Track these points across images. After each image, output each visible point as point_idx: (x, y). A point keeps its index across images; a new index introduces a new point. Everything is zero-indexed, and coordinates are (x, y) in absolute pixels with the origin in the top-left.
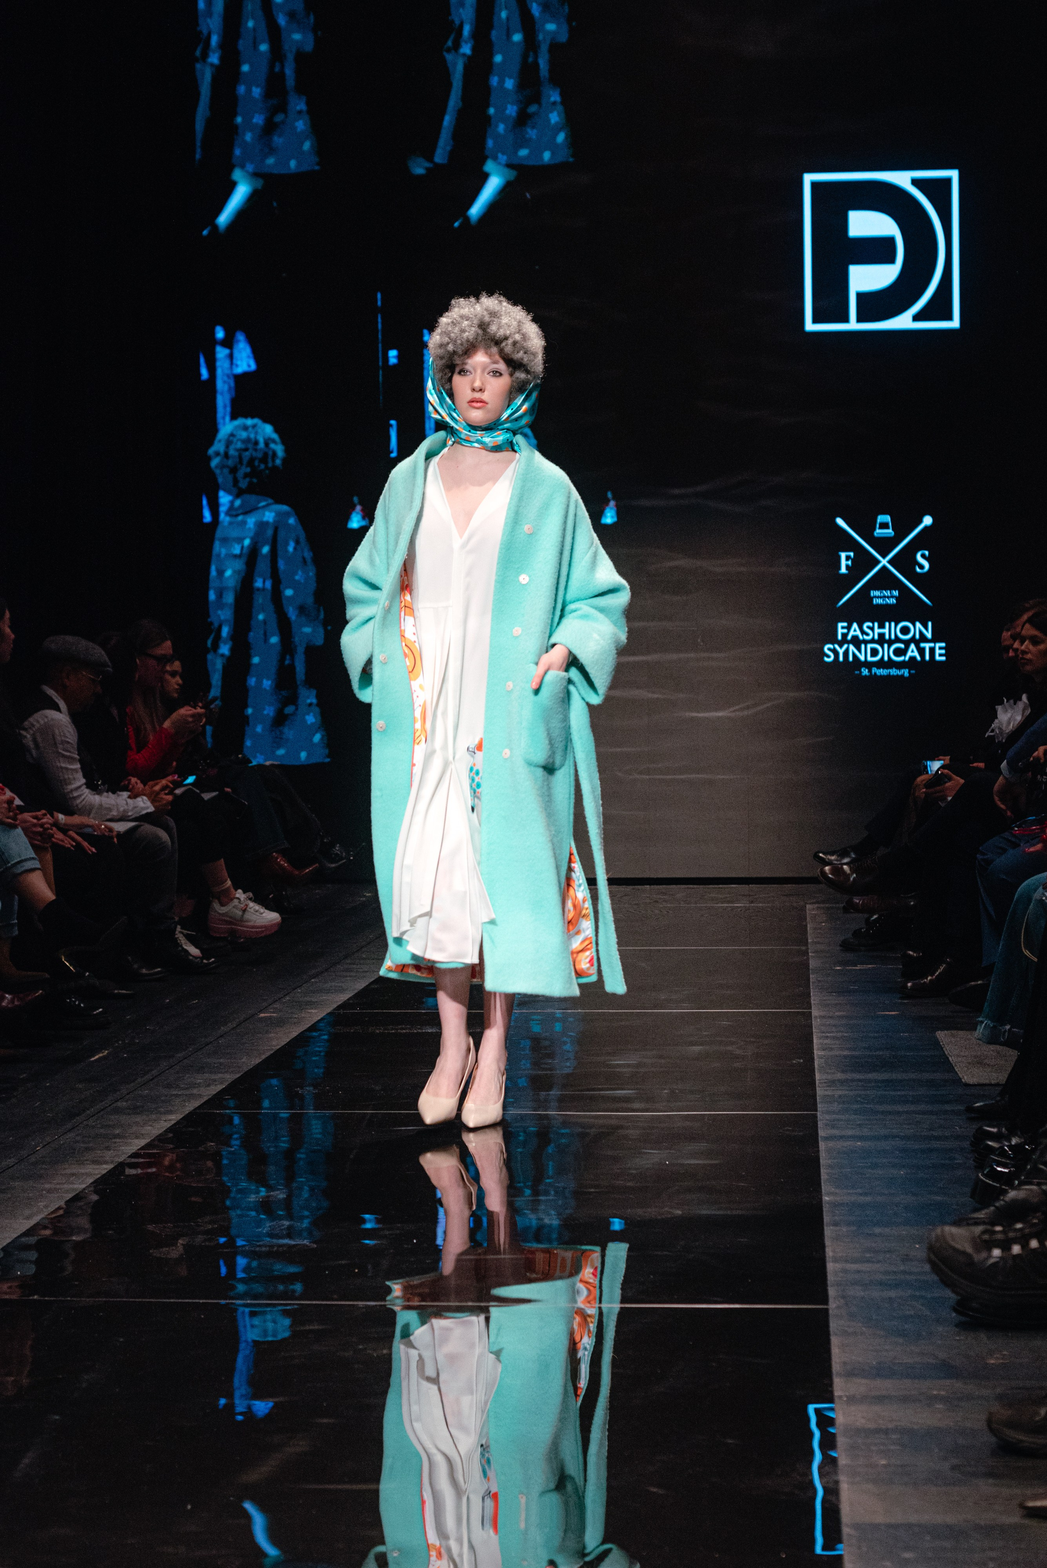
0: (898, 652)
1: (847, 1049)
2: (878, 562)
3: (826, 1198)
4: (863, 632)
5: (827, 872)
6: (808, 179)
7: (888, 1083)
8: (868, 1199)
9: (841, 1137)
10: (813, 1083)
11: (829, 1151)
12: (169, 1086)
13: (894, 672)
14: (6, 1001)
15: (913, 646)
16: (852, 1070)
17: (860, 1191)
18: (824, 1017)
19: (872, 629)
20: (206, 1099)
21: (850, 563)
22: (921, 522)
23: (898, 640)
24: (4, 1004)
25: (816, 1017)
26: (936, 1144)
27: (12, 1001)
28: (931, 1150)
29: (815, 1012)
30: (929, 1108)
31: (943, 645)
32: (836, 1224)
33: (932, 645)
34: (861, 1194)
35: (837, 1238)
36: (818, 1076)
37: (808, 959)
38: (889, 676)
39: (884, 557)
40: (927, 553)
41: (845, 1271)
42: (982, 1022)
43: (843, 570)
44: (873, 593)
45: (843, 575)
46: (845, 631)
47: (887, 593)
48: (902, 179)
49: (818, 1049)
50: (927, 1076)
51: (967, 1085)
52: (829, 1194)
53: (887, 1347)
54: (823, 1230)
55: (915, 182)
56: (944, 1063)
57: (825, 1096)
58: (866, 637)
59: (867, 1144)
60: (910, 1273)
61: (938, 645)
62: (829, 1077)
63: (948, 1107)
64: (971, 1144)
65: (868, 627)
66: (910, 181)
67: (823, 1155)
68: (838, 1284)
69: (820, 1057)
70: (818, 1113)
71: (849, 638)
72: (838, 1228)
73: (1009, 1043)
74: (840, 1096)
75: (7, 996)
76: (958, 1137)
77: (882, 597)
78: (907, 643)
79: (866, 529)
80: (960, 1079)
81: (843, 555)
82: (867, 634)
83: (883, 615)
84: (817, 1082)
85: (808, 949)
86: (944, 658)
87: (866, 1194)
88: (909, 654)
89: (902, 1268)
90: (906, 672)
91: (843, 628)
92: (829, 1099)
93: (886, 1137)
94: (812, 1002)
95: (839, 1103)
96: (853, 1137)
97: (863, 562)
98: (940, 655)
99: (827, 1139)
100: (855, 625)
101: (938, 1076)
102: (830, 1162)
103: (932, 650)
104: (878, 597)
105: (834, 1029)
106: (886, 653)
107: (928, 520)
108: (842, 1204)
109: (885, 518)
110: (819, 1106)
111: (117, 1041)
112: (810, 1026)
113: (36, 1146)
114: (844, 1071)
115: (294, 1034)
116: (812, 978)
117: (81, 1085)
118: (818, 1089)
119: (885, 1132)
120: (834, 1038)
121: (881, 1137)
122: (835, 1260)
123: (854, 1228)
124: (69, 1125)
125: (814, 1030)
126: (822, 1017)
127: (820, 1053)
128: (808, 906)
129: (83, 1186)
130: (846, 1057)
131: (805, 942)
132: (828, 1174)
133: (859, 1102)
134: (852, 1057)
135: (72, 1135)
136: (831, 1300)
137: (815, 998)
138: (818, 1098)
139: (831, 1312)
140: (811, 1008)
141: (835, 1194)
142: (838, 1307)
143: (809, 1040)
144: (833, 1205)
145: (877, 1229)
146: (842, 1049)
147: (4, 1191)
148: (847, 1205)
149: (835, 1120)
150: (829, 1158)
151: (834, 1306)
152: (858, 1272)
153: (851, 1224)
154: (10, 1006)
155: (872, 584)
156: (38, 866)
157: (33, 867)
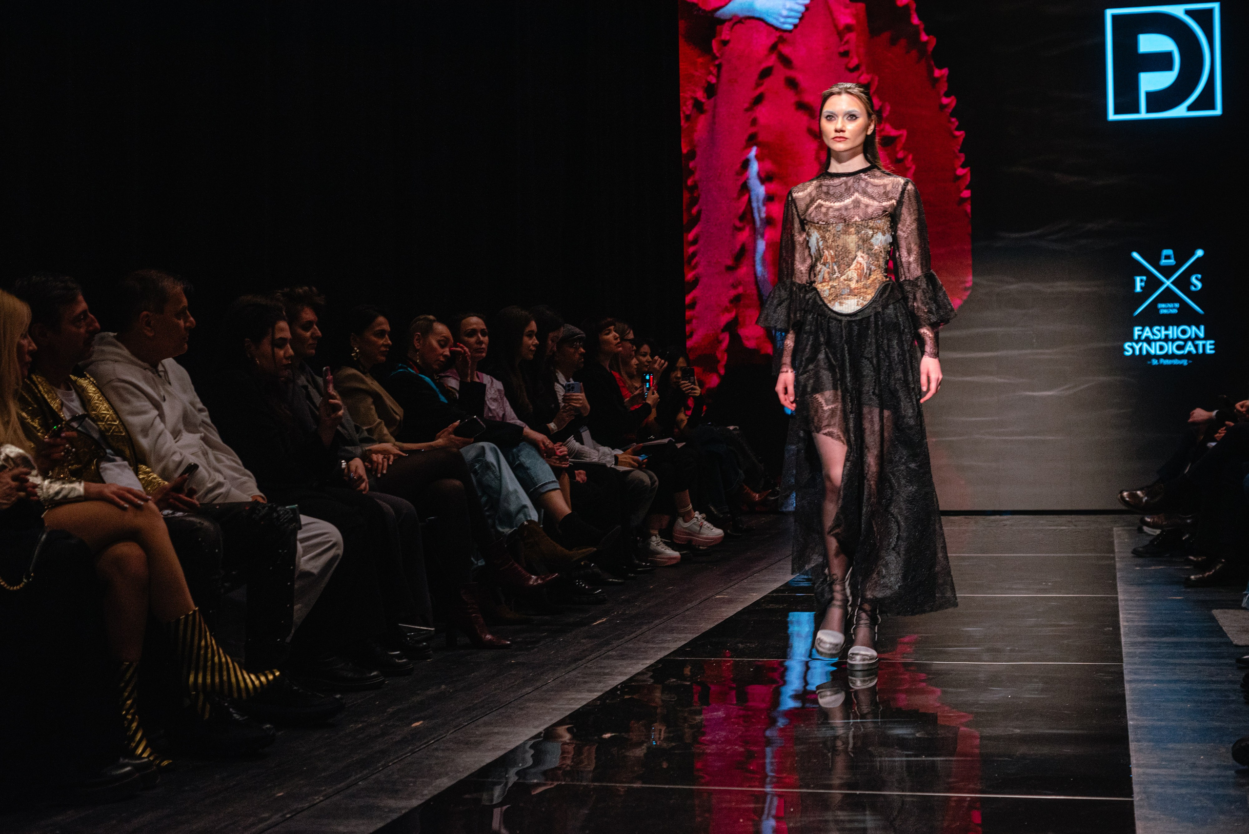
0: (1179, 348)
1: (1145, 621)
2: (1162, 283)
3: (1130, 723)
4: (1153, 334)
7: (1176, 645)
8: (1163, 723)
9: (1143, 681)
10: (1119, 643)
11: (1133, 690)
12: (648, 642)
13: (1176, 362)
14: (532, 580)
15: (1190, 343)
16: (1149, 636)
17: (1155, 718)
19: (1159, 331)
20: (672, 650)
21: (1143, 284)
22: (1193, 254)
23: (1178, 339)
24: (531, 583)
25: (1121, 600)
26: (1214, 686)
27: (536, 580)
28: (1211, 690)
29: (1121, 597)
30: (1209, 661)
31: (1212, 342)
32: (1138, 741)
33: (1204, 342)
34: (1158, 720)
35: (1140, 751)
36: (1123, 639)
37: (1115, 562)
38: (1172, 366)
39: (1168, 279)
40: (1199, 276)
41: (1145, 774)
43: (1138, 290)
44: (1160, 306)
45: (1138, 293)
46: (1140, 333)
47: (1170, 305)
49: (1124, 621)
50: (1205, 640)
51: (1237, 646)
52: (1132, 719)
53: (1180, 830)
54: (1128, 744)
56: (1219, 631)
57: (1129, 653)
58: (1156, 338)
59: (1161, 686)
60: (1197, 776)
61: (1209, 342)
62: (1132, 640)
63: (1222, 661)
64: (1241, 686)
65: (1157, 330)
67: (1127, 692)
68: (1140, 783)
69: (1125, 627)
70: (1124, 665)
71: (1143, 338)
72: (1140, 744)
74: (1141, 653)
75: (533, 576)
76: (1231, 682)
77: (1166, 309)
78: (1186, 341)
79: (1154, 261)
80: (1232, 642)
81: (1138, 279)
82: (1156, 335)
83: (1167, 321)
84: (1123, 643)
85: (1114, 556)
86: (1213, 352)
87: (1161, 720)
88: (1187, 349)
89: (1190, 773)
90: (1185, 362)
91: (1139, 331)
92: (1132, 655)
93: (1176, 681)
94: (1119, 590)
95: (1139, 657)
96: (1151, 681)
97: (1152, 284)
98: (1211, 349)
99: (1130, 682)
101: (1214, 640)
102: (1132, 697)
103: (1204, 346)
104: (1164, 308)
105: (1135, 608)
106: (1170, 348)
107: (1200, 253)
108: (1142, 728)
109: (1169, 252)
110: (1124, 659)
111: (613, 613)
112: (1117, 606)
113: (549, 679)
114: (1144, 636)
115: (740, 609)
116: (1118, 575)
117: (584, 641)
118: (1123, 648)
119: (1175, 677)
120: (1135, 614)
121: (1170, 682)
122: (1138, 766)
123: (1152, 744)
124: (573, 666)
125: (1120, 609)
126: (1126, 600)
127: (1125, 624)
128: (1115, 529)
129: (579, 707)
130: (1144, 626)
131: (1113, 552)
132: (1132, 706)
133: (1156, 657)
134: (1147, 626)
135: (574, 673)
136: (1135, 795)
137: (1120, 587)
138: (1123, 654)
139: (1135, 803)
140: (1117, 594)
141: (1137, 720)
142: (1141, 800)
143: (1116, 615)
144: (1137, 727)
145: (1170, 746)
146: (1141, 621)
147: (521, 709)
148: (1146, 728)
149: (1136, 669)
150: (1133, 695)
151: (1138, 799)
152: (1156, 775)
153: (1150, 741)
154: (535, 584)
155: (1159, 299)
156: (558, 487)
157: (554, 487)
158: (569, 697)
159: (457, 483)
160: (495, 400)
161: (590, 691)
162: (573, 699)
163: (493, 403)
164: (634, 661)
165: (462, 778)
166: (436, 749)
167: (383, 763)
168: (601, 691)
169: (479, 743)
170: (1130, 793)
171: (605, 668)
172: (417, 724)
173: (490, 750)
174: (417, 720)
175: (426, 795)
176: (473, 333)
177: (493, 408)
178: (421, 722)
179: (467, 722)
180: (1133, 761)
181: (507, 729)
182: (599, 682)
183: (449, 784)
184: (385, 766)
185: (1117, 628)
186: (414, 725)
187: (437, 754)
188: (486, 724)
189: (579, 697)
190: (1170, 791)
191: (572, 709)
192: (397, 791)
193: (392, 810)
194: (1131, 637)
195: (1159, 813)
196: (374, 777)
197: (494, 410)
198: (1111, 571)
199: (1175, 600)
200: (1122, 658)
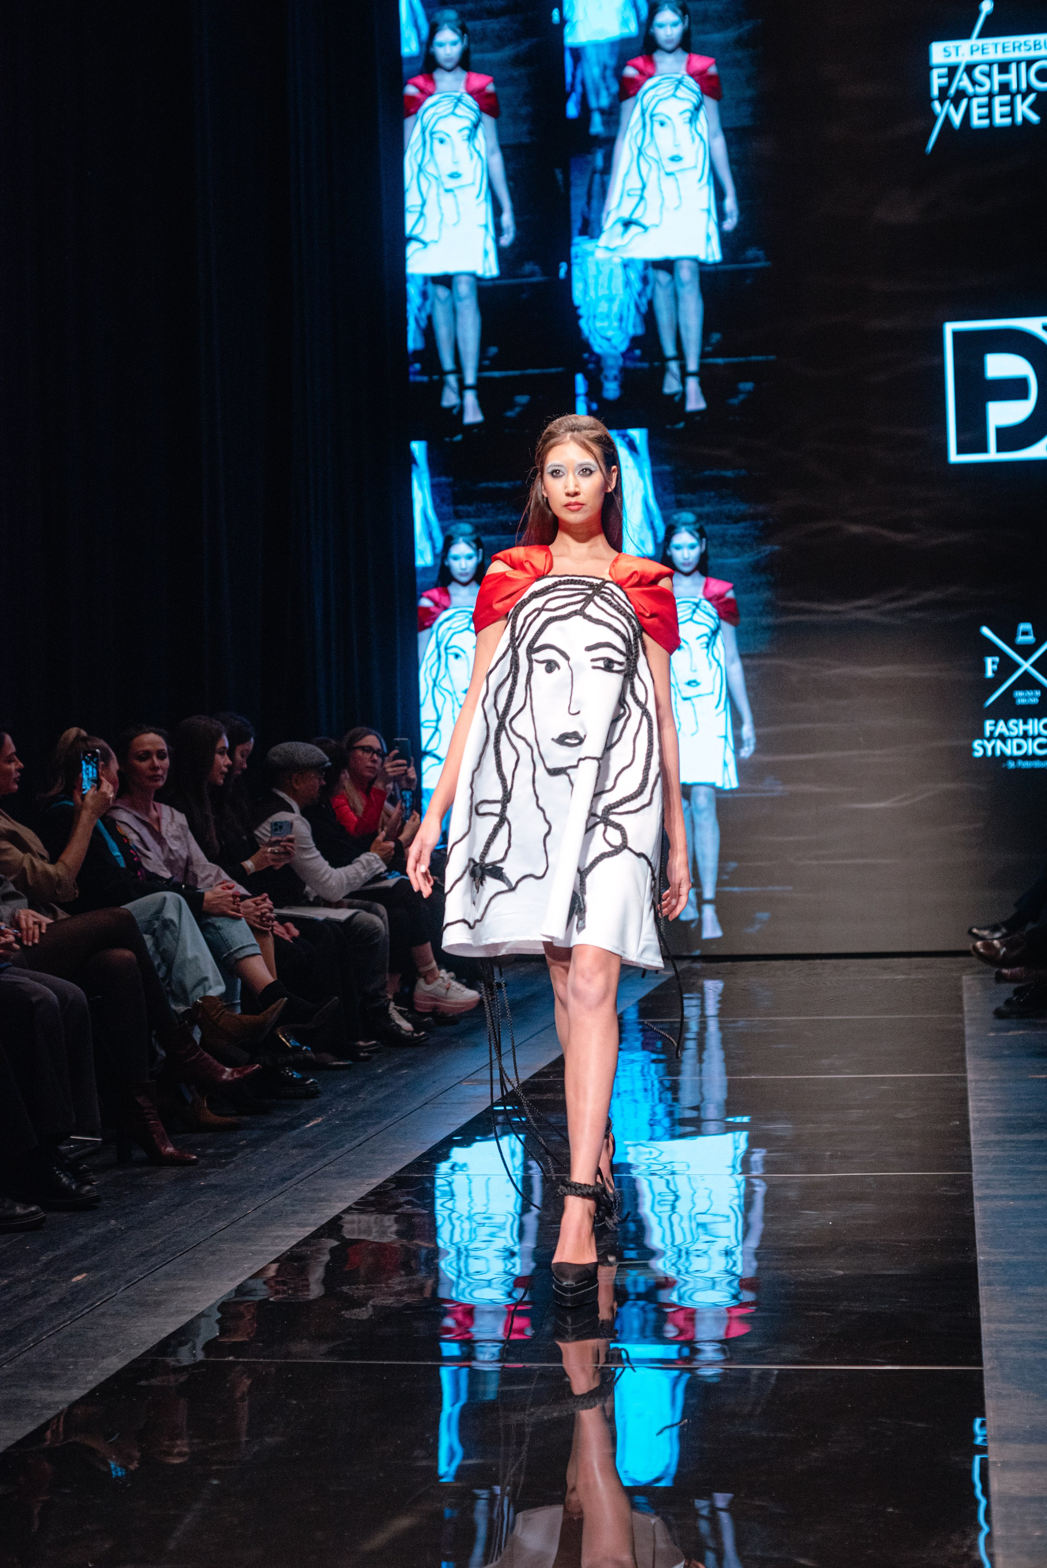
1: (1001, 1111)
3: (980, 1258)
5: (979, 946)
8: (1021, 1258)
9: (996, 1197)
10: (969, 1143)
11: (984, 1210)
12: (373, 1152)
14: (226, 1074)
16: (1006, 1131)
17: (1012, 1250)
20: (407, 1163)
24: (224, 1077)
25: (972, 1081)
27: (232, 1074)
29: (971, 1075)
32: (990, 1283)
34: (1014, 1254)
35: (992, 1297)
36: (973, 1138)
37: (964, 1025)
38: (1034, 769)
41: (998, 1330)
49: (974, 1110)
52: (983, 1253)
54: (977, 1289)
57: (979, 1156)
59: (1019, 1204)
62: (984, 1138)
67: (977, 1214)
68: (993, 1344)
69: (976, 1120)
70: (974, 1174)
72: (993, 1287)
74: (994, 1157)
75: (227, 1069)
79: (1010, 637)
84: (973, 1144)
85: (963, 1017)
87: (1018, 1254)
92: (984, 1160)
93: (1037, 1197)
94: (968, 1067)
95: (993, 1163)
96: (1007, 1197)
99: (981, 1199)
102: (984, 1221)
105: (989, 1091)
108: (996, 1263)
110: (974, 1166)
111: (331, 1109)
112: (965, 1090)
113: (247, 1209)
114: (998, 1132)
116: (968, 1044)
117: (294, 1151)
118: (973, 1150)
119: (1036, 1191)
120: (990, 1100)
121: (1030, 1197)
122: (989, 1320)
123: (1008, 1286)
124: (280, 1188)
125: (970, 1094)
126: (977, 1081)
127: (976, 1115)
128: (964, 977)
129: (287, 1248)
130: (999, 1118)
131: (961, 1011)
132: (982, 1233)
133: (1012, 1162)
134: (1004, 1118)
135: (281, 1198)
136: (985, 1360)
137: (970, 1063)
138: (973, 1158)
139: (986, 1373)
140: (966, 1072)
141: (988, 1253)
143: (964, 1101)
144: (988, 1264)
145: (1030, 1289)
146: (995, 1114)
147: (213, 1253)
148: (1000, 1264)
149: (989, 1180)
150: (984, 1218)
151: (988, 1367)
152: (1011, 1332)
153: (1005, 1283)
154: (230, 1078)
156: (259, 951)
157: (254, 952)
158: (275, 1234)
159: (127, 953)
160: (177, 838)
161: (300, 1225)
162: (279, 1237)
163: (176, 842)
164: (357, 1181)
165: (136, 1356)
166: (103, 1314)
167: (35, 1336)
168: (315, 1225)
169: (158, 1304)
171: (320, 1190)
172: (79, 1278)
173: (172, 1314)
174: (79, 1272)
175: (90, 1382)
176: (147, 755)
177: (173, 848)
178: (84, 1275)
179: (141, 1274)
180: (984, 1312)
181: (194, 1284)
182: (313, 1211)
183: (120, 1366)
184: (37, 1341)
185: (965, 1121)
186: (74, 1280)
187: (103, 1321)
188: (167, 1275)
189: (288, 1233)
190: (1029, 1355)
191: (279, 1251)
192: (52, 1378)
193: (47, 1406)
194: (982, 1135)
195: (1014, 1386)
196: (22, 1357)
197: (176, 851)
198: (959, 1036)
199: (1039, 1080)
200: (970, 1164)
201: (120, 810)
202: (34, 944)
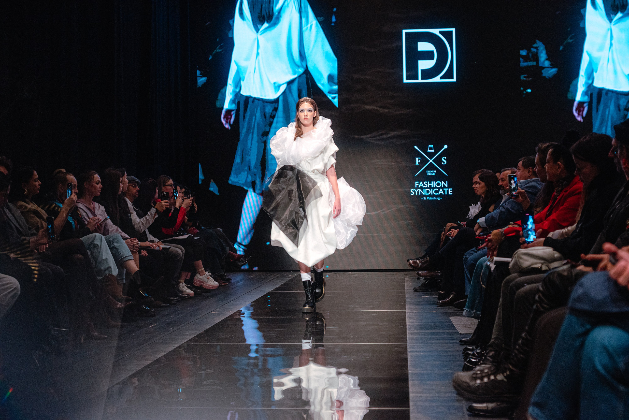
0: (436, 192)
1: (418, 323)
2: (429, 161)
3: (410, 372)
4: (424, 185)
5: (411, 263)
6: (404, 31)
7: (433, 333)
8: (425, 372)
9: (416, 351)
11: (411, 356)
12: (177, 335)
13: (435, 198)
15: (441, 190)
16: (420, 330)
17: (422, 369)
18: (410, 313)
19: (427, 184)
20: (188, 339)
21: (419, 161)
22: (443, 147)
24: (118, 306)
25: (407, 313)
26: (450, 353)
27: (121, 305)
28: (448, 355)
29: (407, 311)
30: (447, 341)
31: (451, 189)
32: (413, 380)
33: (448, 189)
35: (413, 385)
36: (408, 331)
37: (405, 294)
39: (431, 159)
40: (446, 158)
41: (416, 396)
42: (465, 309)
43: (417, 164)
44: (427, 172)
45: (417, 166)
46: (418, 184)
47: (432, 171)
48: (436, 31)
49: (408, 323)
50: (446, 331)
51: (461, 334)
52: (411, 370)
54: (408, 382)
55: (441, 32)
56: (453, 327)
57: (410, 338)
58: (425, 187)
59: (425, 354)
60: (440, 397)
61: (450, 189)
62: (412, 332)
63: (454, 341)
64: (462, 353)
65: (426, 183)
66: (439, 32)
67: (409, 357)
68: (413, 401)
69: (409, 325)
70: (408, 344)
71: (419, 187)
72: (414, 382)
73: (475, 317)
74: (416, 338)
75: (119, 303)
76: (458, 351)
78: (439, 189)
79: (425, 150)
80: (458, 332)
81: (417, 159)
82: (426, 186)
83: (431, 179)
84: (407, 333)
85: (405, 291)
86: (452, 194)
87: (424, 370)
88: (440, 192)
89: (437, 395)
90: (439, 199)
91: (417, 183)
92: (412, 339)
93: (432, 351)
94: (406, 308)
95: (415, 340)
96: (420, 351)
97: (424, 161)
98: (451, 193)
99: (410, 352)
100: (421, 183)
101: (450, 331)
102: (411, 359)
103: (448, 191)
104: (429, 173)
105: (414, 316)
106: (432, 192)
107: (446, 147)
108: (415, 374)
109: (431, 146)
110: (408, 341)
111: (160, 321)
112: (405, 315)
113: (126, 354)
114: (417, 330)
115: (223, 318)
116: (406, 300)
117: (145, 335)
118: (407, 335)
119: (431, 349)
120: (414, 319)
121: (430, 351)
122: (413, 393)
123: (420, 382)
124: (139, 348)
125: (407, 317)
128: (406, 278)
129: (141, 367)
130: (418, 325)
131: (404, 289)
132: (410, 363)
133: (422, 340)
134: (420, 325)
135: (139, 351)
136: (411, 406)
137: (407, 306)
138: (408, 338)
139: (411, 411)
140: (406, 310)
141: (413, 370)
142: (413, 409)
143: (405, 320)
144: (412, 374)
145: (428, 382)
146: (416, 323)
148: (417, 374)
149: (413, 346)
150: (411, 358)
151: (412, 409)
152: (421, 397)
153: (419, 380)
154: (120, 307)
155: (427, 169)
156: (133, 258)
157: (131, 258)
158: (136, 364)
159: (80, 256)
161: (146, 360)
162: (138, 364)
163: (101, 217)
164: (169, 345)
168: (153, 360)
170: (408, 407)
171: (155, 348)
180: (410, 390)
182: (151, 356)
185: (405, 326)
189: (140, 363)
190: (427, 404)
191: (137, 368)
194: (411, 330)
195: (421, 415)
198: (403, 298)
199: (433, 312)
200: (407, 340)
201: (79, 203)
202: (43, 251)
